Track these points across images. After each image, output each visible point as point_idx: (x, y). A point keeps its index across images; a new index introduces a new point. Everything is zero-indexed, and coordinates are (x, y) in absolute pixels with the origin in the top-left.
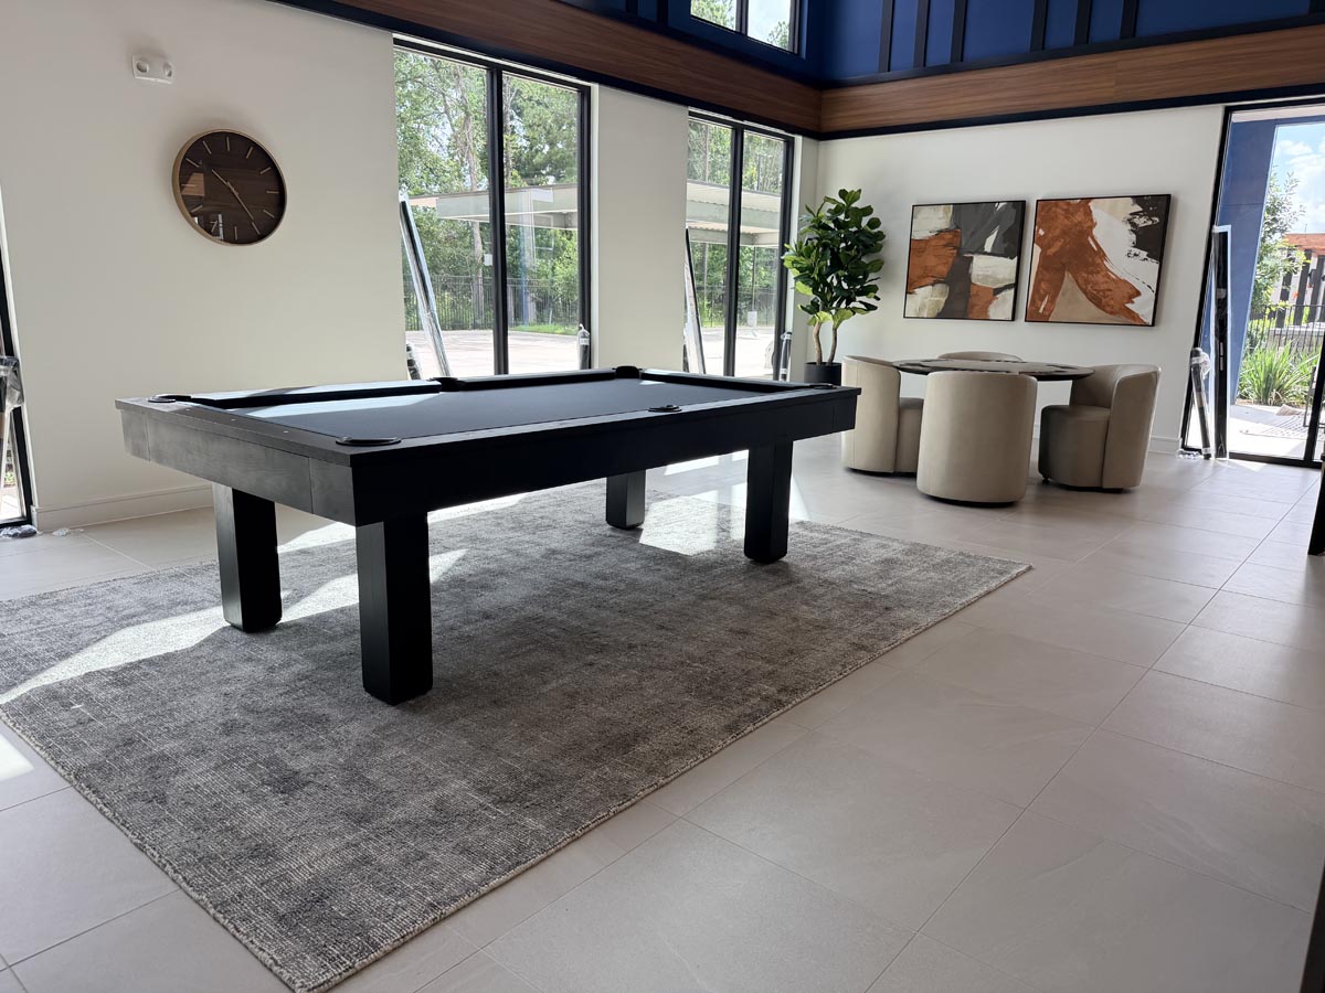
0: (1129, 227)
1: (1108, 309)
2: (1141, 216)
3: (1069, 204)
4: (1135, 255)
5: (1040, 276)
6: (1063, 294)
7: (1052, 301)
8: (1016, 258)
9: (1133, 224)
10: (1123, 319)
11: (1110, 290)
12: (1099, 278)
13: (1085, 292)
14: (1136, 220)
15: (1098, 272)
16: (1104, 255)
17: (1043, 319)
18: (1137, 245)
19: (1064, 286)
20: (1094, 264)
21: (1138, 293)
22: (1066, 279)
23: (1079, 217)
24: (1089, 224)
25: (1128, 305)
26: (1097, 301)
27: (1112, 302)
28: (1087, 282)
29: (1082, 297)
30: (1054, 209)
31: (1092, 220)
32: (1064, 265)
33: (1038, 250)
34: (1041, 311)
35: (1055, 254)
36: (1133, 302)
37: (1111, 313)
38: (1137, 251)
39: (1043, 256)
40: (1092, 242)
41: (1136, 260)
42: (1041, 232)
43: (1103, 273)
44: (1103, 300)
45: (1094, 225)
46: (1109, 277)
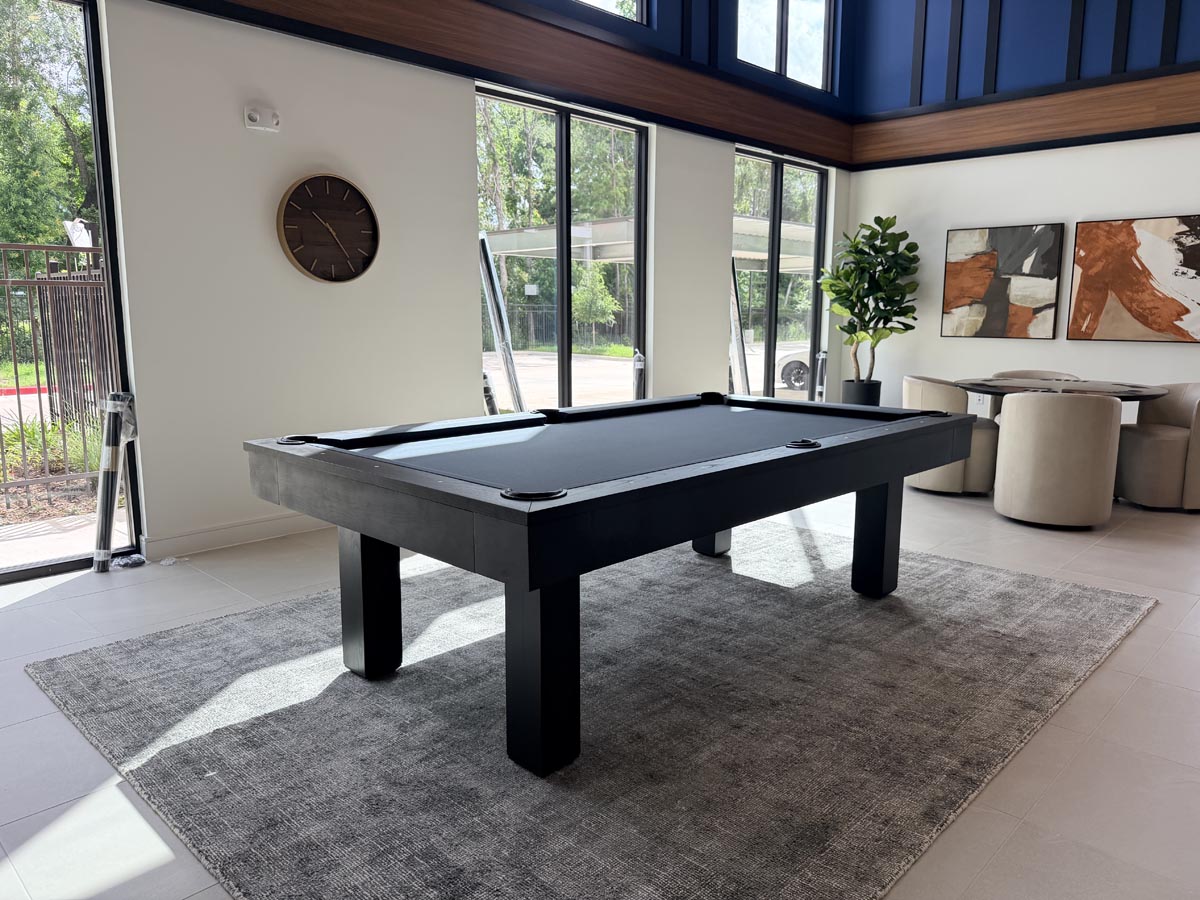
0: (1176, 246)
1: (1154, 326)
2: (1188, 236)
3: (1111, 226)
4: (1183, 273)
5: (1082, 296)
6: (1107, 313)
7: (1095, 319)
8: (1056, 279)
9: (1180, 244)
10: (1172, 337)
11: (1157, 308)
12: (1146, 296)
13: (1130, 310)
14: (1183, 240)
15: (1143, 291)
16: (1150, 274)
17: (1086, 337)
18: (1186, 263)
19: (1106, 306)
20: (1139, 283)
21: (1187, 311)
22: (1109, 297)
23: (1122, 237)
24: (1132, 244)
25: (1175, 323)
26: (1142, 318)
27: (1159, 320)
28: (1132, 300)
29: (1127, 315)
30: (1094, 231)
31: (1135, 241)
32: (1107, 284)
33: (1078, 271)
34: (1083, 329)
35: (1096, 274)
36: (1182, 320)
37: (1159, 330)
38: (1185, 269)
39: (1084, 277)
40: (1136, 262)
41: (1184, 278)
42: (1082, 253)
43: (1149, 292)
44: (1150, 318)
45: (1137, 245)
46: (1155, 295)
